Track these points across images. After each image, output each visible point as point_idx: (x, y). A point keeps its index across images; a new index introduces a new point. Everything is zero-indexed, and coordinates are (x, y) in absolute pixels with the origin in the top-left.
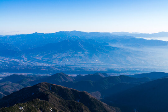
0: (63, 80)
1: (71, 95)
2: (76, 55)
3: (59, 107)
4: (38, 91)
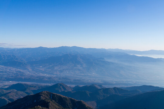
0: (63, 90)
1: (69, 103)
2: (75, 68)
4: (40, 99)
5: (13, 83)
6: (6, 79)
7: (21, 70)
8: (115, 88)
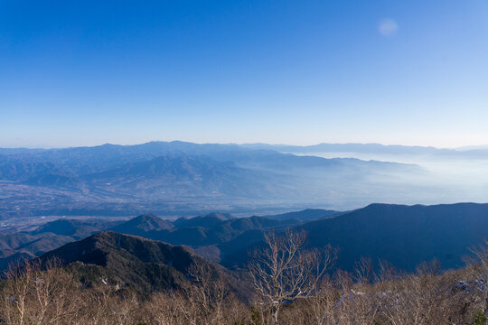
0: (152, 228)
1: (157, 253)
2: (178, 183)
3: (126, 276)
4: (94, 247)
5: (48, 221)
6: (33, 212)
7: (66, 193)
8: (253, 218)
